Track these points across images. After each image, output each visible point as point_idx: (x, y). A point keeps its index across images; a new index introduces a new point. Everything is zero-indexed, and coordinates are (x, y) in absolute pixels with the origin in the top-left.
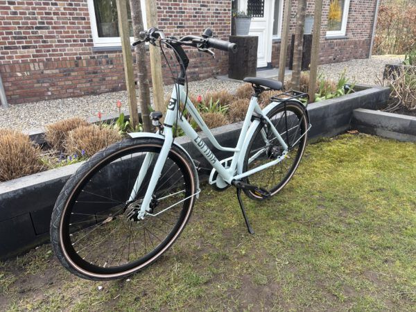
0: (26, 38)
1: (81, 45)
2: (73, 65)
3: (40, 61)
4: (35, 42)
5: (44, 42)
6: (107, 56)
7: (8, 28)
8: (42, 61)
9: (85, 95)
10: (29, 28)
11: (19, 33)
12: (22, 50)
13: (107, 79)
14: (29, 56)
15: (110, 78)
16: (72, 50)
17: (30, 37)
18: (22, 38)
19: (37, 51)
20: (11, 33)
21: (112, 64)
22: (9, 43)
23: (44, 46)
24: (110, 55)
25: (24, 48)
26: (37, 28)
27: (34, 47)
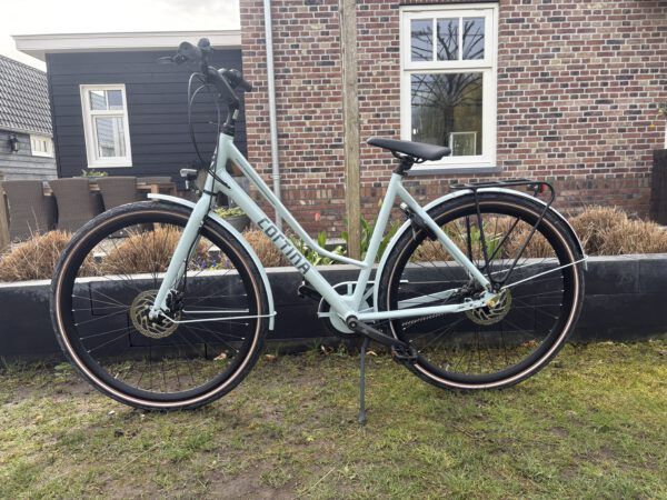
0: (317, 159)
1: (383, 168)
2: (369, 195)
3: (329, 187)
4: (327, 164)
5: (337, 163)
6: (418, 183)
7: (299, 147)
8: (332, 188)
10: (322, 147)
11: (311, 153)
12: (310, 173)
14: (317, 181)
16: (370, 174)
17: (322, 158)
18: (313, 159)
19: (328, 175)
20: (301, 153)
21: (423, 194)
22: (298, 165)
23: (336, 169)
24: (423, 182)
25: (314, 170)
26: (332, 147)
27: (325, 170)
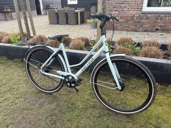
0: (116, 7)
1: (136, 10)
2: (131, 19)
3: (119, 16)
4: (119, 9)
5: (122, 9)
6: (147, 16)
7: (112, 4)
8: (120, 16)
9: (131, 31)
10: (118, 4)
11: (115, 5)
12: (114, 12)
13: (144, 26)
14: (116, 14)
15: (145, 26)
16: (132, 12)
17: (118, 7)
18: (115, 7)
19: (119, 12)
20: (112, 6)
21: (148, 19)
22: (111, 9)
23: (122, 11)
24: (148, 15)
25: (115, 11)
26: (122, 4)
27: (119, 11)
